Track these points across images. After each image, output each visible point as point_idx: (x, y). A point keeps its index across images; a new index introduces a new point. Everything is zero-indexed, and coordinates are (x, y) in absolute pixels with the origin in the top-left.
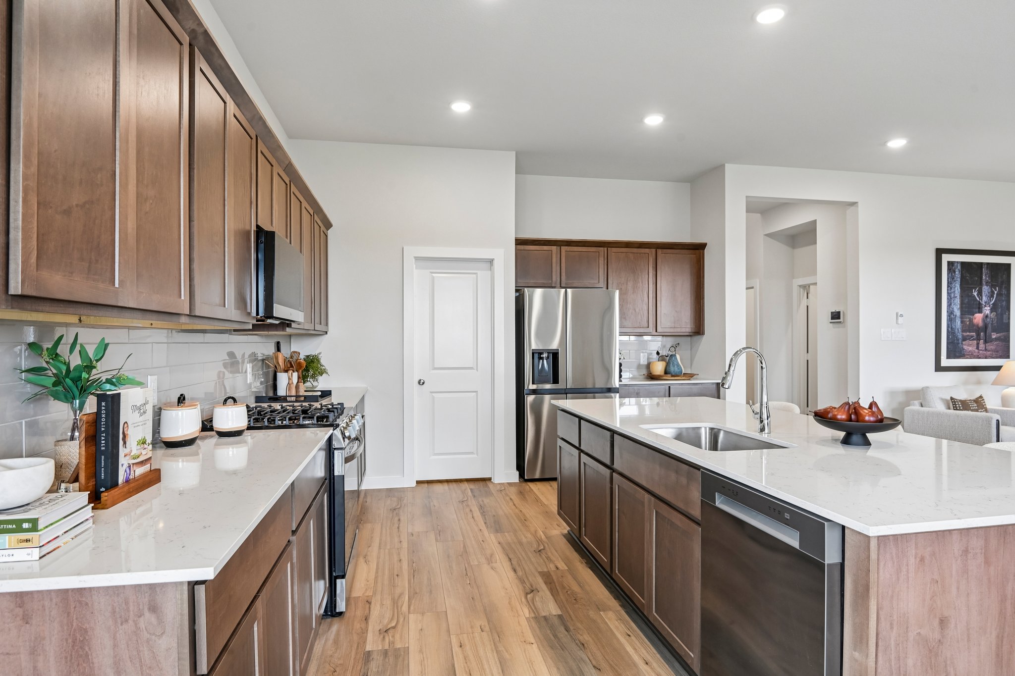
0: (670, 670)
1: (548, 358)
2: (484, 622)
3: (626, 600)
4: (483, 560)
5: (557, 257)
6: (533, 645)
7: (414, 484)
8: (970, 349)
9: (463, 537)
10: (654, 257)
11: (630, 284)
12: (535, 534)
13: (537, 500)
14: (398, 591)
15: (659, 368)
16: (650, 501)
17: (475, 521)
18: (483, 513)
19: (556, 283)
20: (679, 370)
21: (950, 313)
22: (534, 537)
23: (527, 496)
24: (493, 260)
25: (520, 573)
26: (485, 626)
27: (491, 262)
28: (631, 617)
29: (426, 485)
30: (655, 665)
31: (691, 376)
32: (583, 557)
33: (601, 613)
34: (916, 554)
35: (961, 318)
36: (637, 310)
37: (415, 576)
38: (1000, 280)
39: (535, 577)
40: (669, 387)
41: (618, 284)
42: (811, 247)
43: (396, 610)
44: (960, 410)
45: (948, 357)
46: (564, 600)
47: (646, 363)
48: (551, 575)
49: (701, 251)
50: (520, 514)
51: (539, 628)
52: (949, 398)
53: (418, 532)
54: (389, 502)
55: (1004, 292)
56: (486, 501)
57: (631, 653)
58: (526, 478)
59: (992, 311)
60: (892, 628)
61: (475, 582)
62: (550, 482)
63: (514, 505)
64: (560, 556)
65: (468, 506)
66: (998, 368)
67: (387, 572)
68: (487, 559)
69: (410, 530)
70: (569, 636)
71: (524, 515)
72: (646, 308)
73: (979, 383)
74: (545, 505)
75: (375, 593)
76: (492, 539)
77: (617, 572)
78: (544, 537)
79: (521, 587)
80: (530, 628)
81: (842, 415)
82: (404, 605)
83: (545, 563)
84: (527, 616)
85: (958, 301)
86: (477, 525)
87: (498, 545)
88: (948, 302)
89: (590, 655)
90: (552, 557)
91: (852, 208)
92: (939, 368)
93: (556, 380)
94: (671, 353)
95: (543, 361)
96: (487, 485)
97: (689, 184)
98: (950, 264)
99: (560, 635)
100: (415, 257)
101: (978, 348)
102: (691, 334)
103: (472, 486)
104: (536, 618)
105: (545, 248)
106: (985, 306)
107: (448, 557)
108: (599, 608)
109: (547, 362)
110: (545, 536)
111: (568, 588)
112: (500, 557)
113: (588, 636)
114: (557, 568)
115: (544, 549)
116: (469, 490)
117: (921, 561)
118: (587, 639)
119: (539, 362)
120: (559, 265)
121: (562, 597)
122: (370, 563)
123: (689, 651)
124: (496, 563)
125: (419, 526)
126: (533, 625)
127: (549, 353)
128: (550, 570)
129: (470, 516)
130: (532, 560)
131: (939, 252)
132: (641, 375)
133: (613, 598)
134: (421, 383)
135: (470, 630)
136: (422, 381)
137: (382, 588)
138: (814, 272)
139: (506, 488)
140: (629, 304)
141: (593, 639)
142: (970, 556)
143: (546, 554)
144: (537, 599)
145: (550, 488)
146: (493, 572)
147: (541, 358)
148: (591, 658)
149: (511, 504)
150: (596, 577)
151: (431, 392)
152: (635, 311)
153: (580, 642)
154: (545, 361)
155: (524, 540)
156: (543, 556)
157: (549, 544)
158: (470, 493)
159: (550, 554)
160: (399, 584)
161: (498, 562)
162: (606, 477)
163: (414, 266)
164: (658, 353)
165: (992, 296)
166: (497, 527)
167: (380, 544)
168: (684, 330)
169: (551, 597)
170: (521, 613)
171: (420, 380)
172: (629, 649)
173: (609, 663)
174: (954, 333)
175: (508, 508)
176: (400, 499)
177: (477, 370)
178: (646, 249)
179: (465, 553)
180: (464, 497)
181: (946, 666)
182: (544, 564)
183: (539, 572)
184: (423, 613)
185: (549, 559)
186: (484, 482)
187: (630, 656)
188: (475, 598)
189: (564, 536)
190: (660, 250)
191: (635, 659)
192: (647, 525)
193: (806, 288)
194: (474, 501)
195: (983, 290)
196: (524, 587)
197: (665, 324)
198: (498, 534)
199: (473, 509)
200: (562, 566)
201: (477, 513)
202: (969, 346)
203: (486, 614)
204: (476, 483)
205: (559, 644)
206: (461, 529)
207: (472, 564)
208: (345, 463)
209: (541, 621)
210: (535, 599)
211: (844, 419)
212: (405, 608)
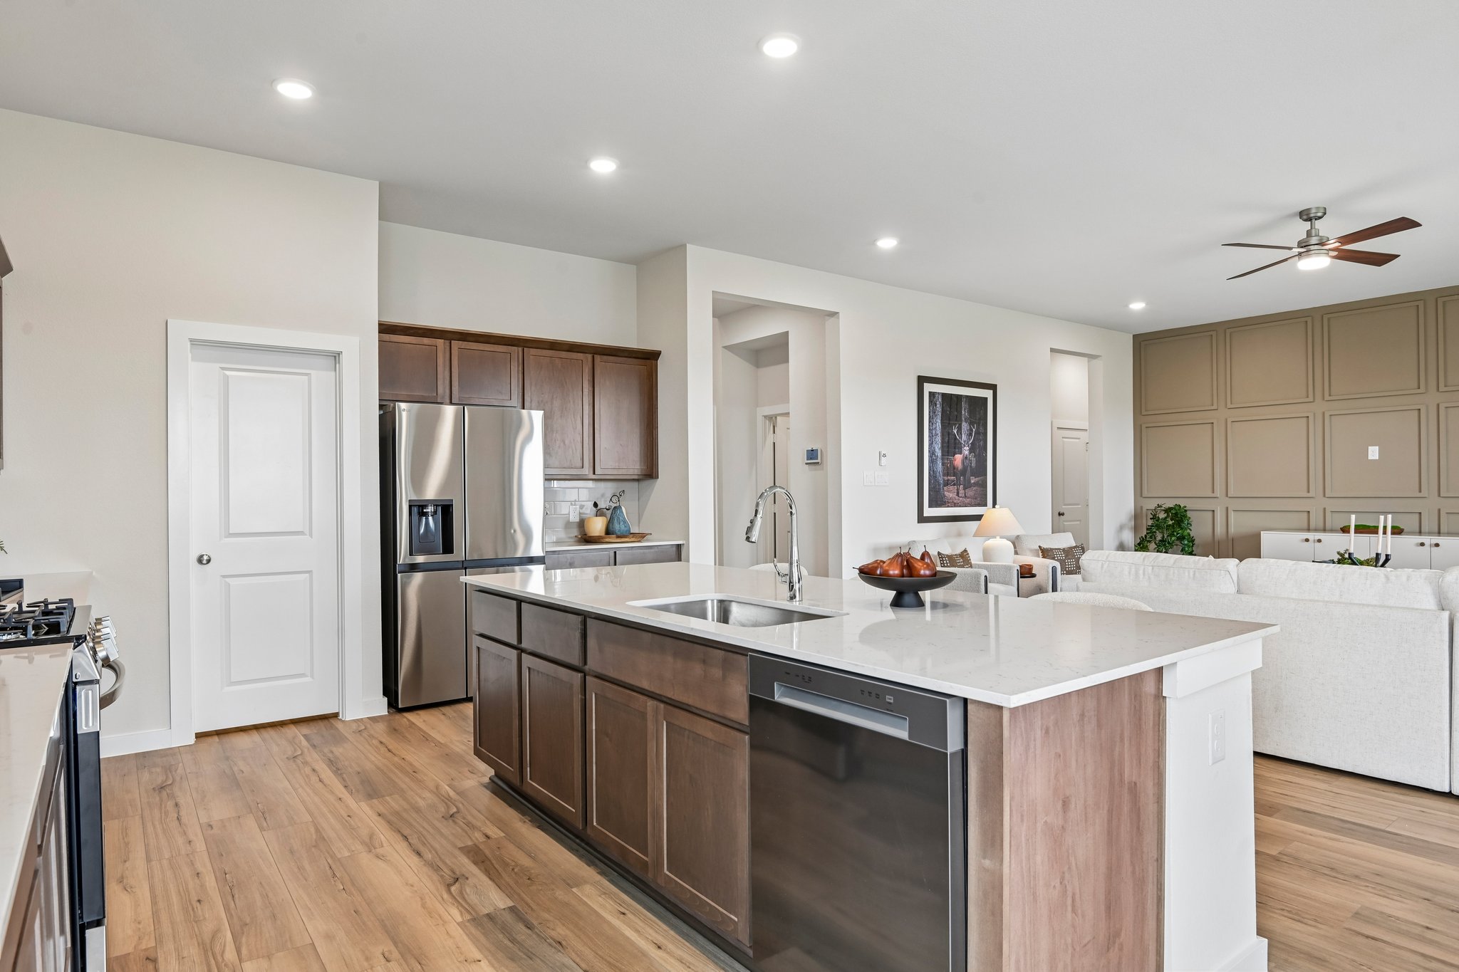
0: (694, 949)
1: (435, 513)
2: (388, 947)
3: (606, 864)
4: (358, 847)
5: (444, 357)
6: (482, 963)
7: (192, 740)
8: (951, 495)
9: (311, 814)
10: (590, 365)
11: (557, 403)
12: (437, 791)
13: (426, 738)
14: (208, 928)
15: (597, 526)
16: (656, 710)
17: (325, 785)
18: (338, 772)
19: (443, 397)
20: (626, 529)
21: (932, 453)
22: (437, 795)
23: (407, 735)
24: (339, 354)
25: (429, 856)
26: (390, 952)
27: (336, 356)
28: (620, 886)
29: (216, 739)
30: (671, 947)
31: (641, 536)
32: (523, 814)
33: (574, 890)
34: (1042, 725)
35: (942, 459)
36: (567, 442)
37: (236, 896)
38: (978, 416)
39: (456, 858)
40: (615, 552)
41: (538, 402)
42: (781, 367)
43: (213, 962)
44: (947, 566)
45: (930, 506)
46: (512, 883)
47: (577, 520)
48: (481, 850)
49: (654, 361)
50: (403, 764)
51: (483, 934)
52: (936, 554)
53: (222, 821)
54: (146, 776)
55: (981, 429)
56: (338, 751)
57: (633, 938)
58: (400, 707)
59: (971, 450)
60: (1022, 821)
61: (353, 884)
62: (440, 708)
63: (389, 751)
64: (487, 818)
65: (306, 763)
66: (978, 518)
67: (175, 899)
68: (363, 843)
69: (204, 820)
70: (534, 936)
71: (411, 764)
72: (579, 439)
73: (959, 535)
74: (442, 744)
75: (159, 940)
76: (365, 812)
77: (595, 824)
78: (454, 793)
79: (435, 877)
80: (469, 938)
81: (893, 570)
82: (228, 949)
83: (466, 833)
84: (459, 919)
85: (939, 439)
86: (332, 793)
87: (379, 819)
88: (929, 440)
89: (574, 955)
90: (474, 822)
91: (832, 319)
92: (922, 519)
93: (448, 548)
94: (614, 505)
95: (427, 519)
96: (332, 727)
97: (635, 266)
98: (932, 394)
99: (520, 938)
100: (191, 340)
101: (958, 494)
102: (641, 477)
103: (305, 730)
104: (474, 920)
105: (426, 341)
106: (965, 446)
107: (292, 852)
108: (568, 884)
109: (433, 519)
110: (454, 791)
111: (513, 864)
112: (384, 835)
113: (564, 928)
114: (488, 837)
115: (458, 812)
116: (302, 738)
117: (1046, 733)
118: (563, 933)
119: (420, 521)
120: (448, 368)
121: (507, 879)
122: (134, 890)
123: (729, 915)
124: (382, 846)
125: (220, 810)
126: (473, 932)
127: (437, 506)
128: (476, 841)
129: (314, 779)
130: (442, 831)
131: (922, 380)
132: (570, 538)
133: (586, 866)
134: (205, 562)
135: (366, 964)
136: (205, 558)
137: (173, 930)
138: (785, 398)
139: (369, 726)
140: (555, 432)
141: (572, 931)
142: (1086, 719)
143: (464, 818)
144: (468, 890)
145: (442, 717)
146: (380, 863)
147: (423, 514)
148: (578, 960)
149: (383, 749)
150: (551, 839)
151: (224, 577)
152: (564, 443)
153: (554, 940)
154: (430, 518)
155: (421, 803)
156: (458, 821)
157: (465, 803)
158: (304, 743)
159: (470, 818)
160: (207, 916)
161: (385, 845)
162: (572, 685)
163: (190, 355)
164: (596, 505)
165: (971, 434)
166: (370, 789)
167: (147, 853)
168: (631, 472)
169: (490, 882)
170: (447, 917)
171: (202, 556)
172: (629, 933)
173: (606, 960)
174: (936, 477)
175: (381, 758)
176: (168, 769)
177: (311, 535)
178: (579, 354)
179: (321, 840)
180: (295, 750)
181: (1068, 857)
182: (464, 834)
183: (460, 848)
184: (268, 956)
185: (470, 825)
186: (326, 722)
187: (632, 944)
188: (360, 909)
189: (485, 786)
190: (599, 356)
191: (641, 946)
192: (652, 746)
193: (772, 419)
194: (315, 756)
195: (963, 427)
196: (442, 876)
197: (608, 461)
198: (374, 800)
199: (317, 768)
200: (494, 832)
201: (327, 774)
202: (950, 493)
203: (387, 932)
204: (311, 724)
205: (522, 952)
206: (303, 802)
207: (339, 857)
208: (101, 708)
209: (483, 923)
210: (465, 891)
211: (897, 574)
212: (230, 954)
